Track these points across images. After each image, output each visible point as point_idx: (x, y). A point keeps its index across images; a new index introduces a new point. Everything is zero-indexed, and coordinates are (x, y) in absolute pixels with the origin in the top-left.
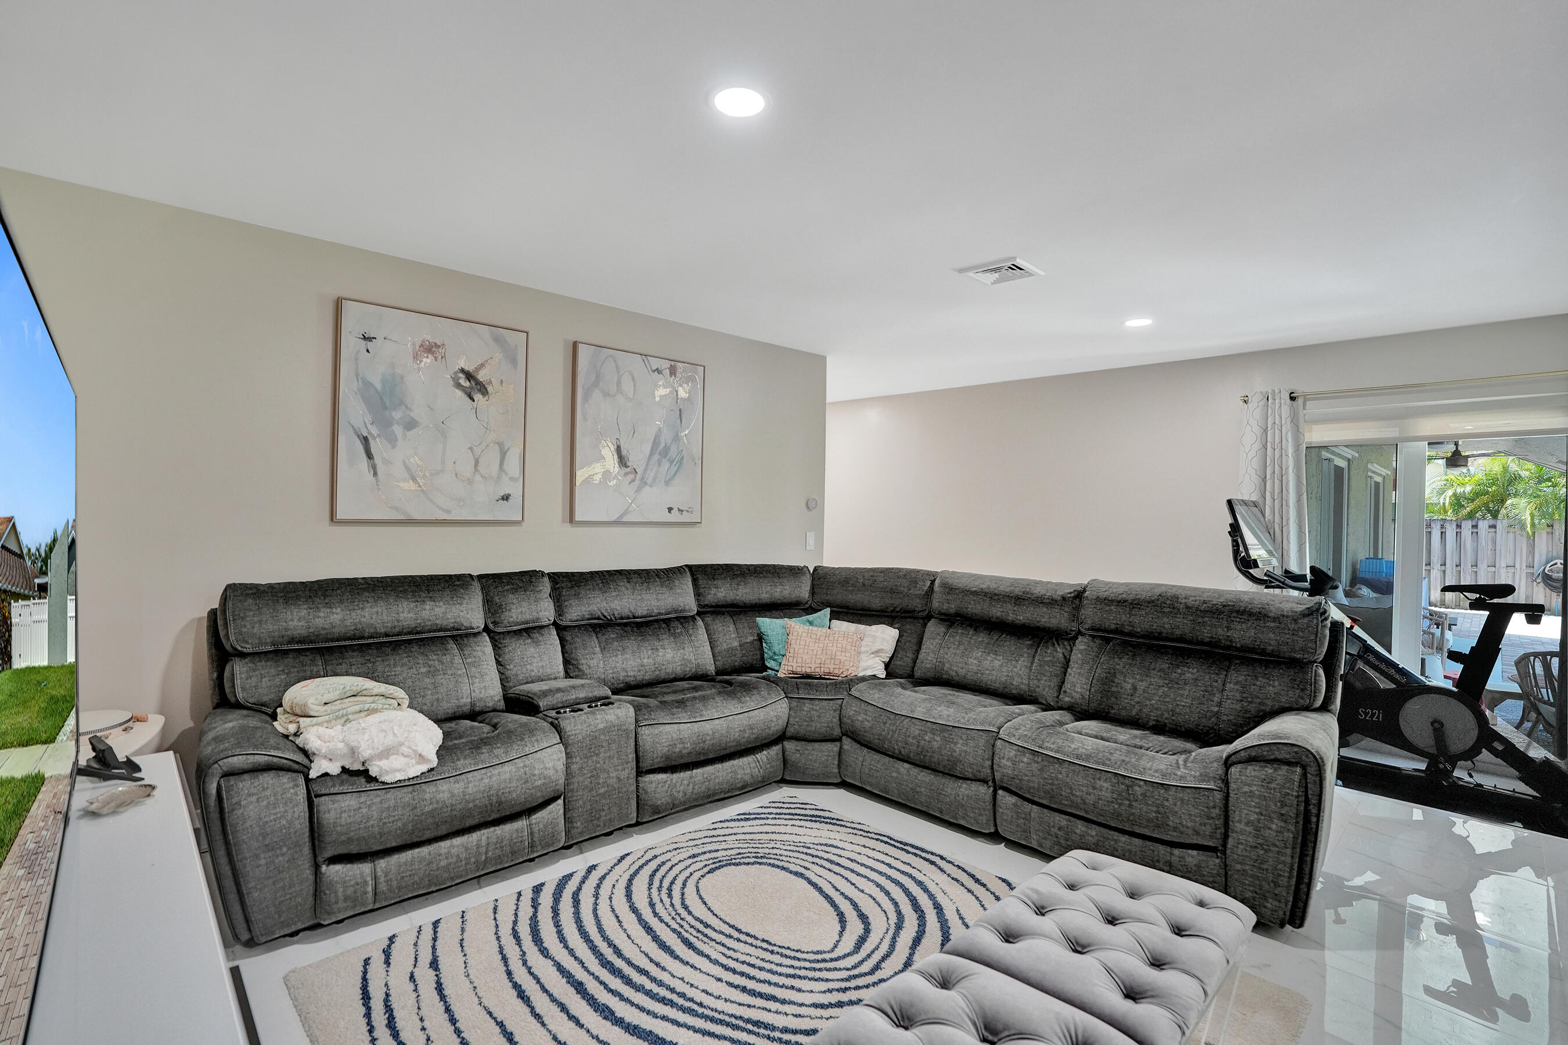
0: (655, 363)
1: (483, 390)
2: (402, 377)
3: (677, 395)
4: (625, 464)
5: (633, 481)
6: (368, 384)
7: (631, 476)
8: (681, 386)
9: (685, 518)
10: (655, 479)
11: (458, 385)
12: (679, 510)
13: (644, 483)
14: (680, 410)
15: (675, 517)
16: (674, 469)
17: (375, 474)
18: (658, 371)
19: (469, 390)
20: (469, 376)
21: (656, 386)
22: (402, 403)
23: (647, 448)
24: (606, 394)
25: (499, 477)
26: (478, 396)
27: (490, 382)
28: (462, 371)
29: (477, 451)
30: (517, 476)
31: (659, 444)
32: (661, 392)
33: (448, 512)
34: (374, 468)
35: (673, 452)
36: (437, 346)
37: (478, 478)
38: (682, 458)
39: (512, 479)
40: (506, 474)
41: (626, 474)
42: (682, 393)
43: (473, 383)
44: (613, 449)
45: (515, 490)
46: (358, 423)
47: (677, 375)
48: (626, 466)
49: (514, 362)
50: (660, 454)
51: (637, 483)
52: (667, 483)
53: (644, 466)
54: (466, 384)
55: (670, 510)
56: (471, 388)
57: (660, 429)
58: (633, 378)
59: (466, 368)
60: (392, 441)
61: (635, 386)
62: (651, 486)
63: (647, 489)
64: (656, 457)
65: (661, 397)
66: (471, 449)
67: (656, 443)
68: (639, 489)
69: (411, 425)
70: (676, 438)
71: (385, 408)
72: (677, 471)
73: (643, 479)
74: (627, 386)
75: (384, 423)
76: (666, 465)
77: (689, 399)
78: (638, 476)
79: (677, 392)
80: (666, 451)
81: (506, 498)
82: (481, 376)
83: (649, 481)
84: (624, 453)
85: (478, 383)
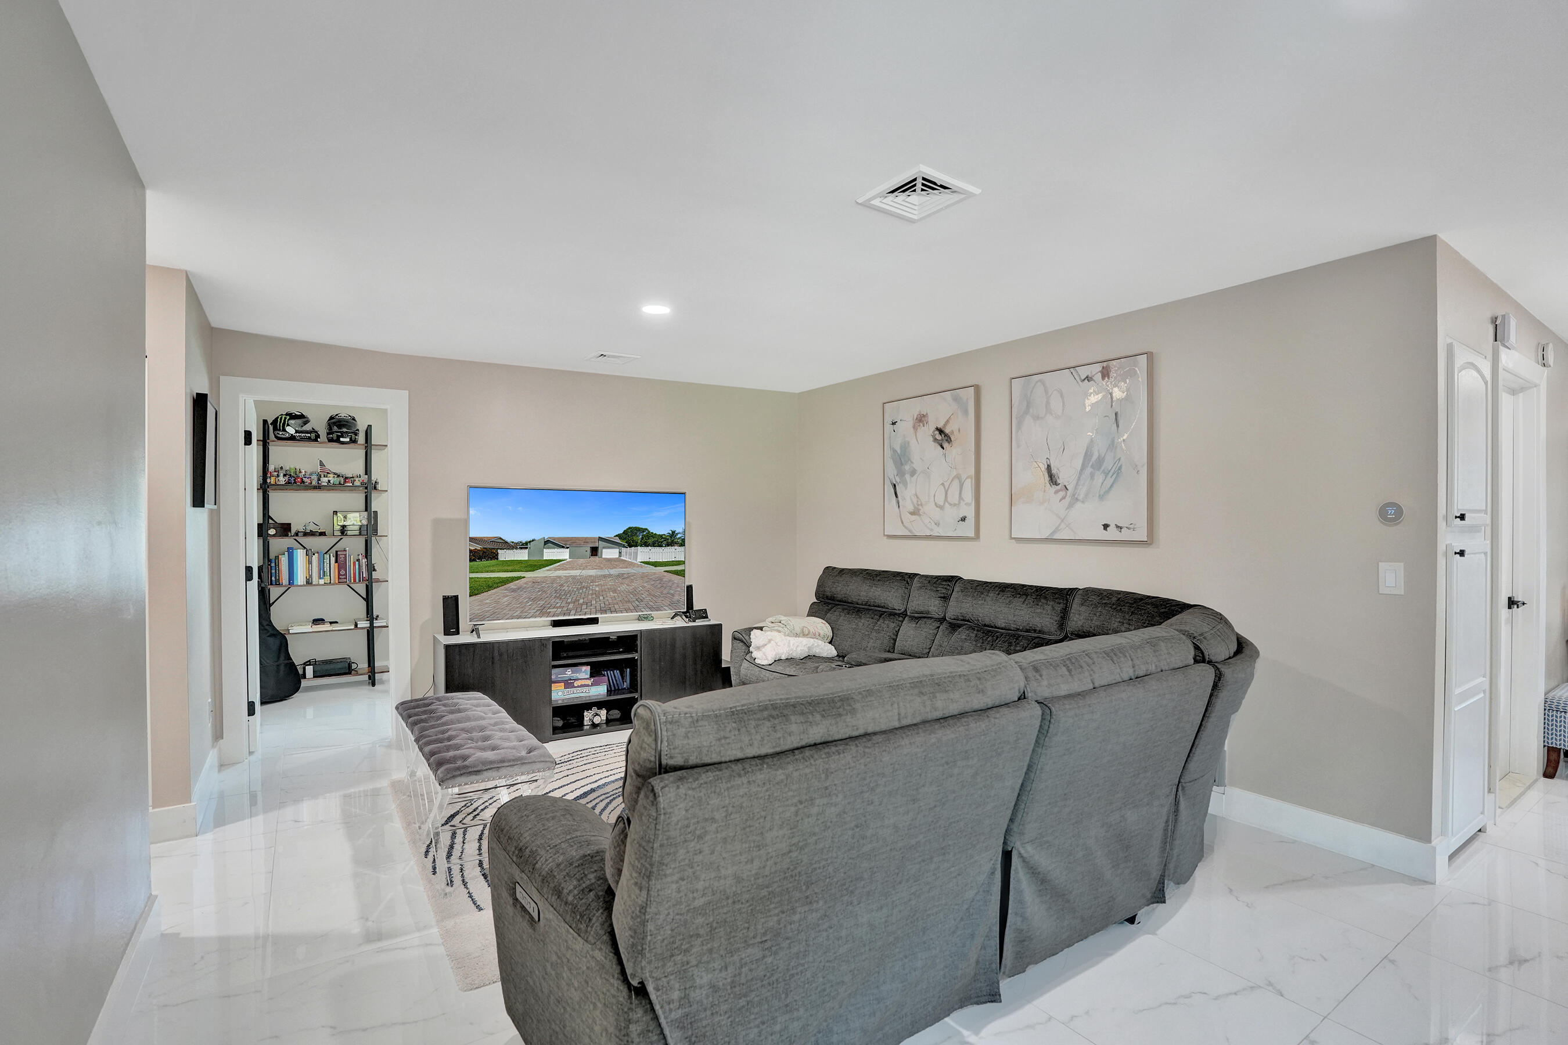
0: (1084, 372)
1: (948, 438)
2: (909, 443)
3: (1112, 398)
4: (1055, 482)
5: (1064, 498)
6: (895, 451)
7: (1062, 494)
8: (1116, 386)
9: (1125, 535)
10: (1087, 495)
11: (935, 440)
12: (1117, 527)
13: (1075, 499)
14: (1116, 414)
15: (1112, 534)
16: (1109, 481)
17: (899, 507)
18: (1088, 379)
19: (940, 442)
20: (941, 431)
21: (1086, 395)
22: (909, 459)
23: (1078, 463)
24: (1037, 418)
25: (959, 503)
26: (945, 445)
27: (952, 432)
28: (937, 429)
29: (947, 485)
30: (970, 501)
31: (1091, 456)
32: (1094, 399)
33: (932, 530)
34: (898, 503)
35: (1108, 463)
36: (924, 416)
37: (947, 505)
38: (1120, 468)
39: (967, 504)
40: (963, 500)
41: (1056, 492)
42: (1117, 394)
43: (943, 436)
44: (1043, 469)
45: (970, 513)
46: (892, 477)
47: (1111, 374)
48: (1056, 484)
49: (966, 412)
50: (1092, 466)
51: (1068, 499)
52: (1102, 497)
53: (1075, 482)
54: (939, 437)
55: (1106, 526)
56: (942, 440)
57: (1092, 441)
58: (1062, 396)
59: (939, 427)
60: (905, 484)
61: (1063, 403)
62: (1083, 502)
63: (1078, 505)
64: (1089, 470)
65: (1092, 405)
66: (943, 484)
67: (1088, 455)
68: (1070, 506)
69: (913, 473)
70: (1112, 446)
71: (902, 464)
72: (1112, 486)
73: (1074, 495)
74: (1056, 404)
75: (901, 473)
76: (1099, 478)
77: (1127, 398)
78: (1069, 493)
79: (1111, 394)
80: (1100, 461)
81: (963, 519)
82: (947, 431)
83: (1081, 498)
84: (1054, 471)
85: (946, 435)
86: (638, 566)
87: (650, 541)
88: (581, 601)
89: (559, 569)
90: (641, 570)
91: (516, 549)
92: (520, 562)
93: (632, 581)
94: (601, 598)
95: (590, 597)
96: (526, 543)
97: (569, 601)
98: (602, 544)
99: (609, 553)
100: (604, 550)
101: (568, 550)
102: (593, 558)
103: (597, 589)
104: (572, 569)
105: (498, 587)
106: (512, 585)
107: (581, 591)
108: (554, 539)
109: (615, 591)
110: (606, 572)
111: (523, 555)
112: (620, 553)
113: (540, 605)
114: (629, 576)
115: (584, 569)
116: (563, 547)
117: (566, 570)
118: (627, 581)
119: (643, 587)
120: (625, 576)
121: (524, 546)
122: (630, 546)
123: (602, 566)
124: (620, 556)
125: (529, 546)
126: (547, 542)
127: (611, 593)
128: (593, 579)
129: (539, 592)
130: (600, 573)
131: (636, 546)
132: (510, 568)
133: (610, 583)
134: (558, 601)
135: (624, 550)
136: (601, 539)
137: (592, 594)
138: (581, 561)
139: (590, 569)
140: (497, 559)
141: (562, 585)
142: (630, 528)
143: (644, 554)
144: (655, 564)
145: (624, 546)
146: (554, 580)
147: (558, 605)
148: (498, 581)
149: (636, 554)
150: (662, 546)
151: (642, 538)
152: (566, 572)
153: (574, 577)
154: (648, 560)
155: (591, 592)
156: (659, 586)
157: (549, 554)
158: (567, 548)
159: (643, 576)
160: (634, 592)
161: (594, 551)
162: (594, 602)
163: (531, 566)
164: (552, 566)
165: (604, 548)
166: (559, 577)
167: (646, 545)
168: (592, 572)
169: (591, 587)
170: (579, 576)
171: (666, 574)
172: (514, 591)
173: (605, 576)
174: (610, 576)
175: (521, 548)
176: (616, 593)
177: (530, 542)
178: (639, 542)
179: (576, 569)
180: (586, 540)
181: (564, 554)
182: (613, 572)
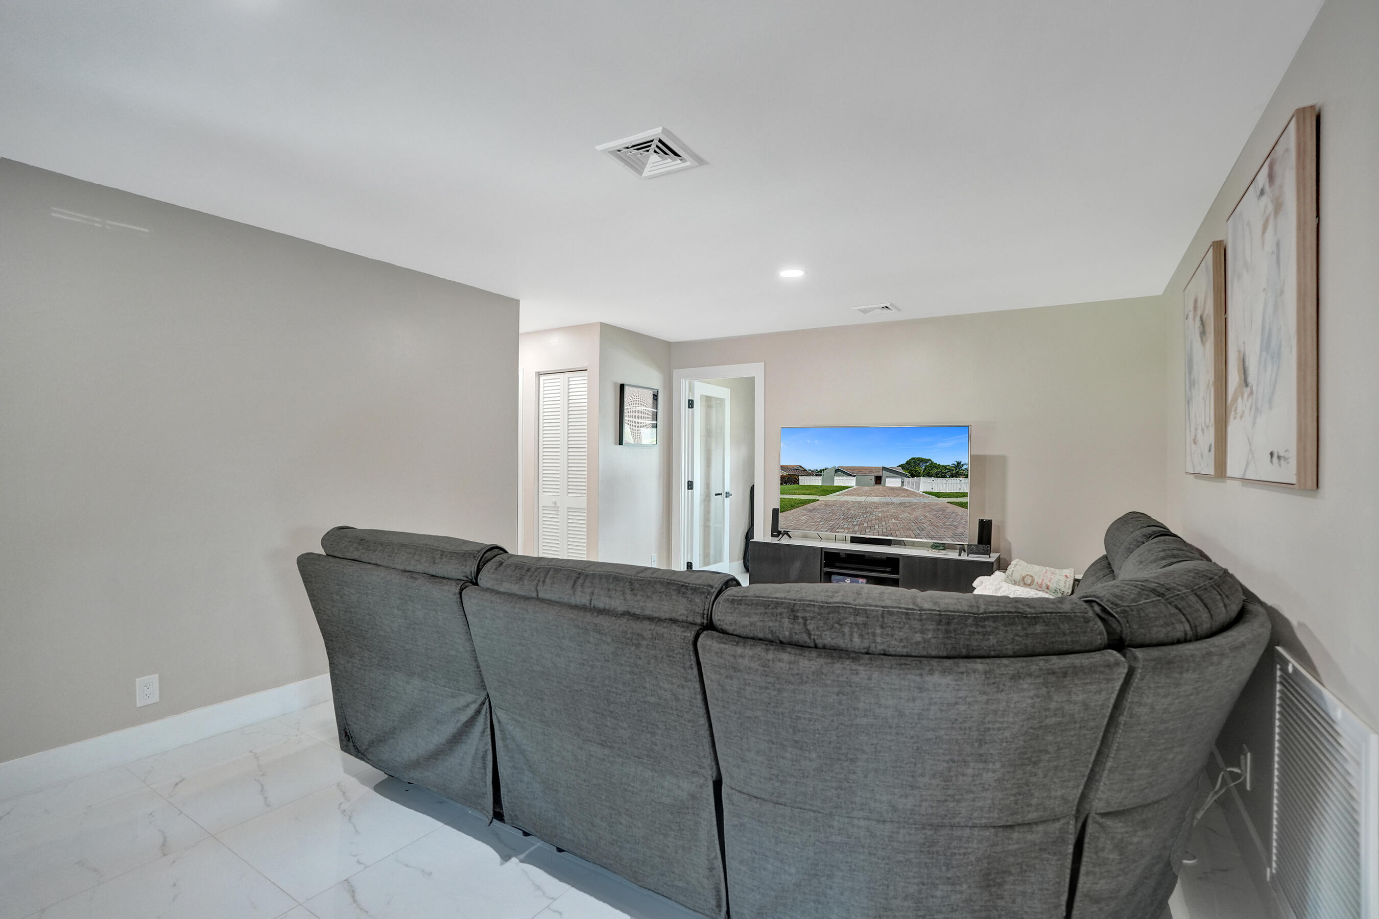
86: (920, 496)
87: (933, 472)
88: (865, 525)
89: (847, 495)
90: (923, 500)
91: (813, 475)
92: (816, 487)
93: (914, 510)
94: (884, 523)
95: (873, 522)
96: (821, 471)
97: (855, 523)
98: (885, 473)
99: (892, 482)
100: (887, 479)
101: (855, 478)
102: (877, 486)
103: (880, 515)
104: (858, 495)
105: (798, 507)
106: (809, 506)
107: (865, 516)
108: (843, 468)
109: (896, 518)
110: (888, 500)
111: (817, 481)
112: (902, 482)
113: (830, 525)
114: (911, 505)
115: (868, 496)
116: (851, 475)
117: (852, 496)
118: (908, 510)
119: (926, 516)
120: (907, 504)
121: (818, 473)
122: (913, 476)
123: (885, 494)
124: (902, 485)
125: (822, 474)
126: (837, 471)
127: (893, 520)
128: (876, 506)
129: (830, 513)
130: (883, 500)
131: (919, 476)
132: (808, 492)
133: (892, 510)
134: (845, 523)
135: (906, 479)
136: (884, 469)
137: (875, 519)
138: (866, 488)
139: (874, 496)
140: (798, 484)
141: (848, 509)
142: (913, 459)
143: (926, 484)
144: (938, 495)
145: (906, 476)
146: (842, 504)
147: (845, 526)
148: (798, 502)
149: (919, 484)
150: (946, 477)
151: (925, 469)
152: (853, 497)
153: (860, 503)
154: (930, 490)
155: (874, 517)
156: (942, 516)
157: (839, 481)
158: (854, 476)
159: (925, 506)
160: (915, 521)
161: (878, 480)
162: (877, 527)
163: (824, 491)
164: (841, 492)
165: (887, 477)
166: (847, 502)
167: (929, 475)
168: (876, 499)
169: (874, 513)
170: (864, 502)
171: (949, 505)
172: (810, 511)
173: (887, 504)
174: (892, 503)
175: (817, 475)
176: (898, 520)
177: (824, 470)
178: (922, 472)
179: (862, 496)
180: (871, 470)
181: (851, 482)
182: (895, 500)
